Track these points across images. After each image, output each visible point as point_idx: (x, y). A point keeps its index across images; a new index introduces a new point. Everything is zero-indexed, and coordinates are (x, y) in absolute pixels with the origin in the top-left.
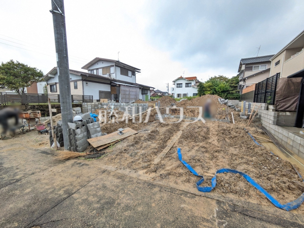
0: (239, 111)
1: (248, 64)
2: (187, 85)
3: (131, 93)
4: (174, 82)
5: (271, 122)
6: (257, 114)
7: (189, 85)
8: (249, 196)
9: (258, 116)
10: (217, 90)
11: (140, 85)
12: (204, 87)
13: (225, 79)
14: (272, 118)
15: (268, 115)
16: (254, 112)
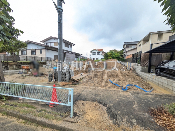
0: (126, 66)
1: (128, 45)
2: (98, 53)
3: (71, 57)
4: (91, 51)
5: (140, 70)
6: (134, 68)
7: (99, 53)
8: (138, 90)
9: (134, 69)
10: (114, 57)
11: (75, 53)
12: (108, 55)
13: (117, 51)
14: (140, 69)
15: (138, 68)
16: (133, 67)
